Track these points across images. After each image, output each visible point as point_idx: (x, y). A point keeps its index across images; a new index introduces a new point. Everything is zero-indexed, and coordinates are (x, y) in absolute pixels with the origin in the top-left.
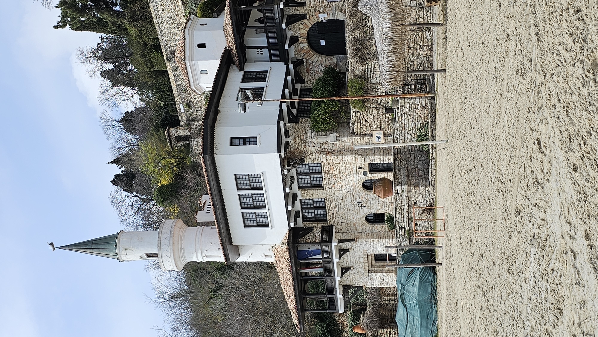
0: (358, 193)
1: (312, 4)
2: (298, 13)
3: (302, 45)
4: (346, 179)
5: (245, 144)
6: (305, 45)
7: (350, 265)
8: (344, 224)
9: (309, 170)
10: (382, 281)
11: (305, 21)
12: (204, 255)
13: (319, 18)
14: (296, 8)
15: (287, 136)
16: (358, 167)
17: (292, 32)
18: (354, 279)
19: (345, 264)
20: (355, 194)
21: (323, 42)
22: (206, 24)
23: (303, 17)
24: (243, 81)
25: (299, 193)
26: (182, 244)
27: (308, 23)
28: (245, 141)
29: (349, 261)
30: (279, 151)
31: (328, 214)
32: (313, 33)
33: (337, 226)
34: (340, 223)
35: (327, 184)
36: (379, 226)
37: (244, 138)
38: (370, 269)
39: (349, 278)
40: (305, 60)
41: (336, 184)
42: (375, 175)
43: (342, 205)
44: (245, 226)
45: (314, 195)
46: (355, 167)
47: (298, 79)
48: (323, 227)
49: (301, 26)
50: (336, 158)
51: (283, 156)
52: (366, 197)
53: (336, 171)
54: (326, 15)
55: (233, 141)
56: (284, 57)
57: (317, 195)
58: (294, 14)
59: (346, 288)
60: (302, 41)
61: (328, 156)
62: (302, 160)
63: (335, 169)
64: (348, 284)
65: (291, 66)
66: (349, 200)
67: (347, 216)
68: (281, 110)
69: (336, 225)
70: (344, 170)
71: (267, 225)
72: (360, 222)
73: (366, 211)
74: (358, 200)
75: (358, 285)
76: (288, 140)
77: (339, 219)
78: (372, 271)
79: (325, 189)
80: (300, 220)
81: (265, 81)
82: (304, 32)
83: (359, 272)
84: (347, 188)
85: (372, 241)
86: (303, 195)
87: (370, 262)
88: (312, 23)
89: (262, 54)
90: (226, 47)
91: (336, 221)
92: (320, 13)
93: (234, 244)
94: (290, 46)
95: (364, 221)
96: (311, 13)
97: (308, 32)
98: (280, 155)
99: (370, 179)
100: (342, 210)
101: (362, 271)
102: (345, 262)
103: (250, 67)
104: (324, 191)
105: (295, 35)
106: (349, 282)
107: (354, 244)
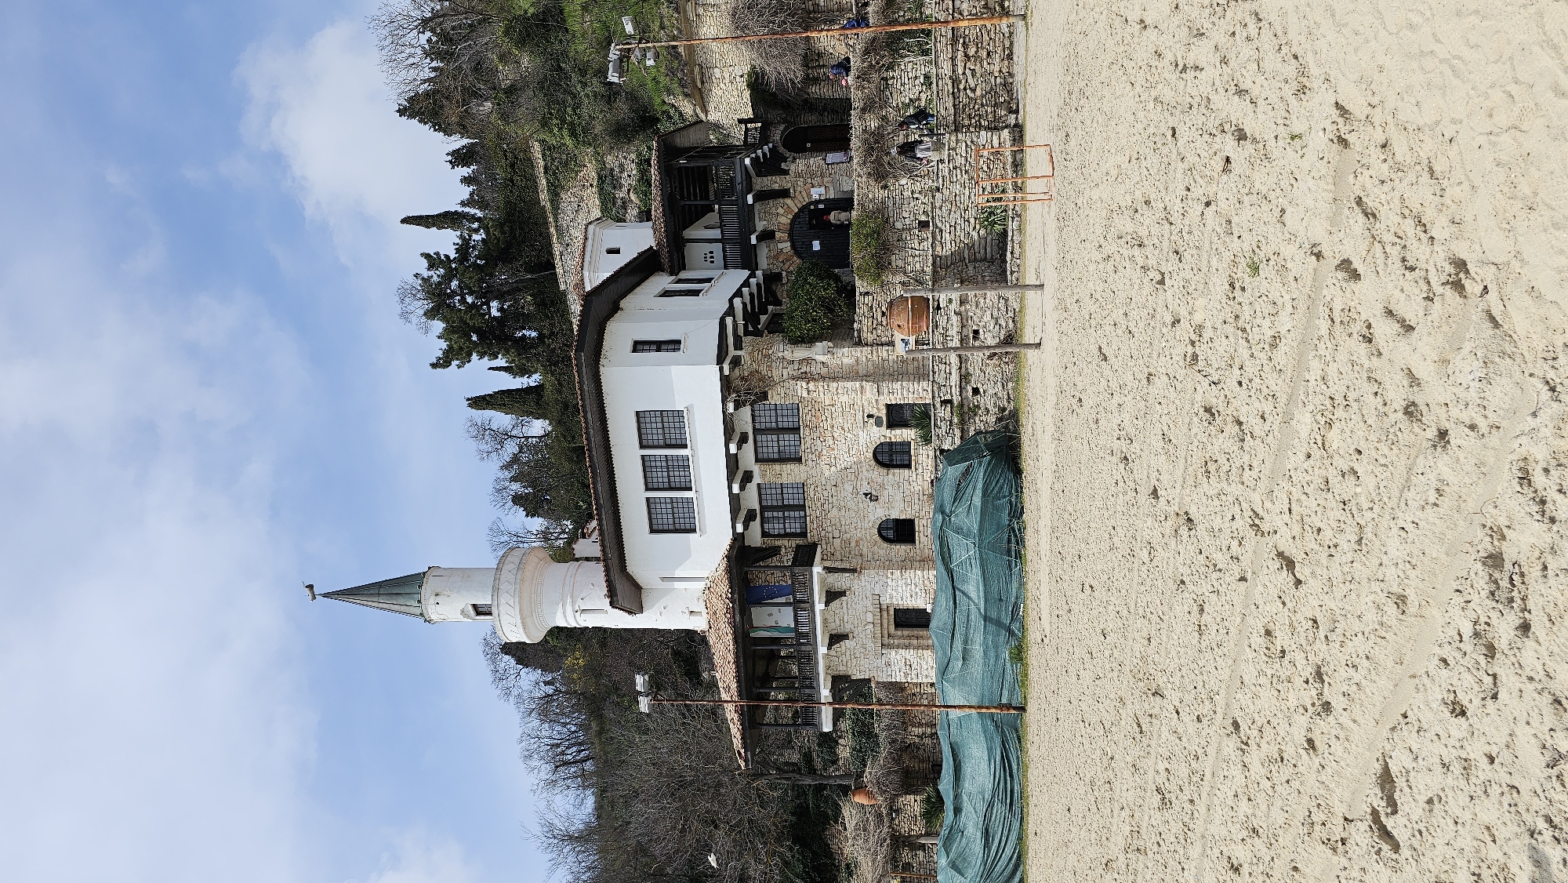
0: (865, 473)
1: (800, 169)
2: (776, 187)
3: (780, 246)
4: (843, 441)
5: (658, 351)
6: (786, 246)
7: (846, 628)
8: (837, 542)
9: (777, 422)
10: (908, 667)
11: (788, 201)
12: (577, 608)
13: (809, 195)
14: (774, 177)
15: (738, 346)
16: (866, 415)
17: (765, 223)
18: (854, 661)
19: (836, 627)
20: (860, 475)
21: (816, 245)
23: (784, 193)
25: (756, 469)
27: (794, 205)
29: (845, 620)
30: (720, 361)
31: (808, 518)
33: (824, 546)
34: (831, 540)
35: (809, 450)
36: (903, 547)
37: (659, 342)
38: (886, 641)
39: (845, 660)
40: (784, 274)
41: (824, 452)
42: (898, 432)
43: (835, 498)
44: (652, 531)
45: (784, 475)
46: (861, 413)
48: (798, 546)
49: (781, 211)
50: (826, 387)
51: (726, 372)
52: (880, 480)
53: (825, 422)
54: (822, 190)
55: (639, 346)
56: (747, 261)
57: (789, 473)
58: (770, 186)
59: (839, 682)
60: (781, 238)
61: (811, 385)
62: (764, 396)
63: (824, 418)
64: (841, 673)
66: (849, 487)
67: (843, 523)
68: (732, 305)
69: (824, 542)
70: (841, 421)
71: (694, 531)
72: (868, 537)
73: (879, 513)
74: (866, 488)
75: (862, 677)
77: (830, 529)
78: (890, 646)
79: (803, 461)
80: (756, 525)
81: (708, 284)
82: (785, 220)
83: (864, 646)
84: (845, 460)
85: (889, 575)
86: (763, 476)
87: (885, 625)
88: (800, 206)
89: (712, 262)
91: (823, 533)
92: (813, 187)
93: (630, 573)
94: (758, 240)
95: (877, 537)
96: (799, 188)
97: (793, 221)
98: (721, 369)
99: (888, 440)
100: (834, 512)
101: (870, 645)
102: (837, 621)
103: (688, 274)
104: (802, 467)
105: (770, 229)
106: (844, 669)
107: (856, 581)
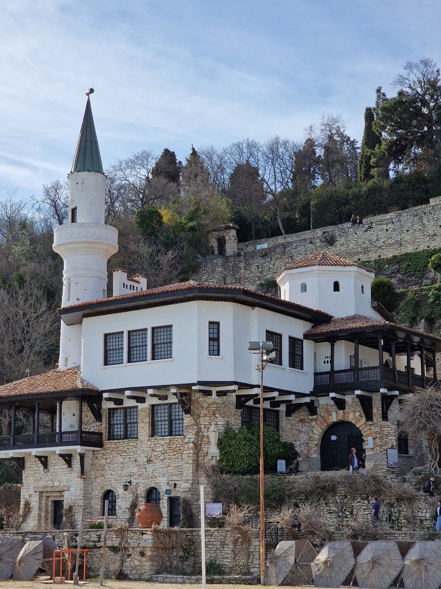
0: (143, 481)
1: (385, 429)
3: (334, 414)
5: (210, 339)
6: (334, 418)
7: (51, 468)
9: (176, 420)
12: (71, 280)
13: (368, 435)
14: (381, 409)
15: (220, 394)
16: (176, 482)
17: (351, 402)
18: (32, 473)
19: (52, 461)
22: (363, 292)
23: (369, 417)
24: (290, 337)
25: (146, 406)
26: (86, 253)
27: (361, 423)
28: (214, 340)
29: (56, 467)
30: (200, 383)
32: (349, 429)
33: (101, 452)
34: (105, 457)
36: (100, 507)
37: (218, 339)
39: (33, 466)
40: (315, 417)
41: (155, 453)
44: (106, 335)
45: (143, 425)
46: (177, 479)
47: (292, 408)
48: (101, 434)
49: (358, 414)
50: (189, 455)
51: (194, 388)
52: (138, 492)
53: (172, 454)
54: (371, 446)
55: (215, 326)
56: (320, 390)
57: (143, 429)
58: (373, 406)
59: (20, 462)
60: (340, 414)
61: (191, 445)
62: (188, 411)
63: (175, 453)
64: (26, 464)
65: (307, 400)
66: (135, 470)
67: (114, 466)
68: (252, 387)
69: (103, 451)
70: (173, 465)
71: (106, 363)
72: (106, 483)
73: (119, 491)
74: (134, 482)
75: (24, 478)
76: (214, 394)
77: (111, 456)
79: (150, 438)
81: (289, 367)
82: (351, 418)
83: (41, 479)
85: (80, 497)
86: (143, 410)
87: (54, 494)
88: (361, 429)
89: (325, 362)
90: (333, 317)
91: (109, 452)
92: (374, 439)
93: (85, 319)
94: (333, 398)
95: (106, 489)
96: (373, 428)
97: (350, 423)
98: (194, 385)
99: (161, 498)
100: (121, 460)
102: (55, 461)
103: (308, 347)
104: (147, 438)
105: (346, 406)
106: (29, 466)
107: (77, 475)
